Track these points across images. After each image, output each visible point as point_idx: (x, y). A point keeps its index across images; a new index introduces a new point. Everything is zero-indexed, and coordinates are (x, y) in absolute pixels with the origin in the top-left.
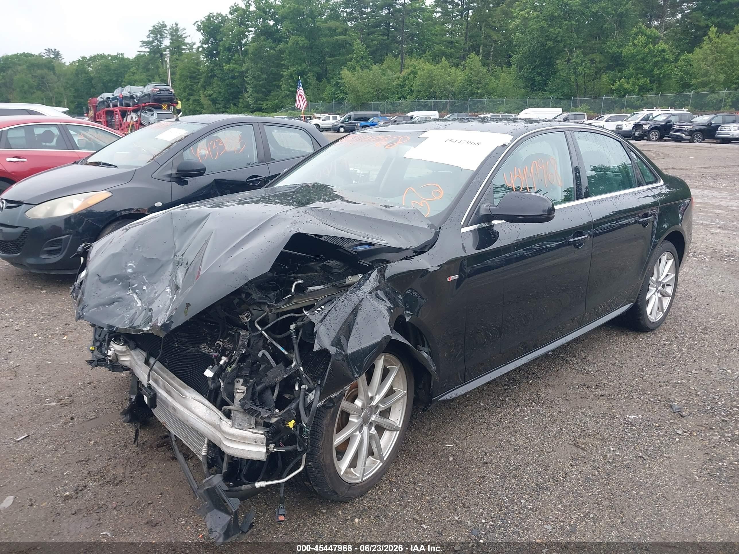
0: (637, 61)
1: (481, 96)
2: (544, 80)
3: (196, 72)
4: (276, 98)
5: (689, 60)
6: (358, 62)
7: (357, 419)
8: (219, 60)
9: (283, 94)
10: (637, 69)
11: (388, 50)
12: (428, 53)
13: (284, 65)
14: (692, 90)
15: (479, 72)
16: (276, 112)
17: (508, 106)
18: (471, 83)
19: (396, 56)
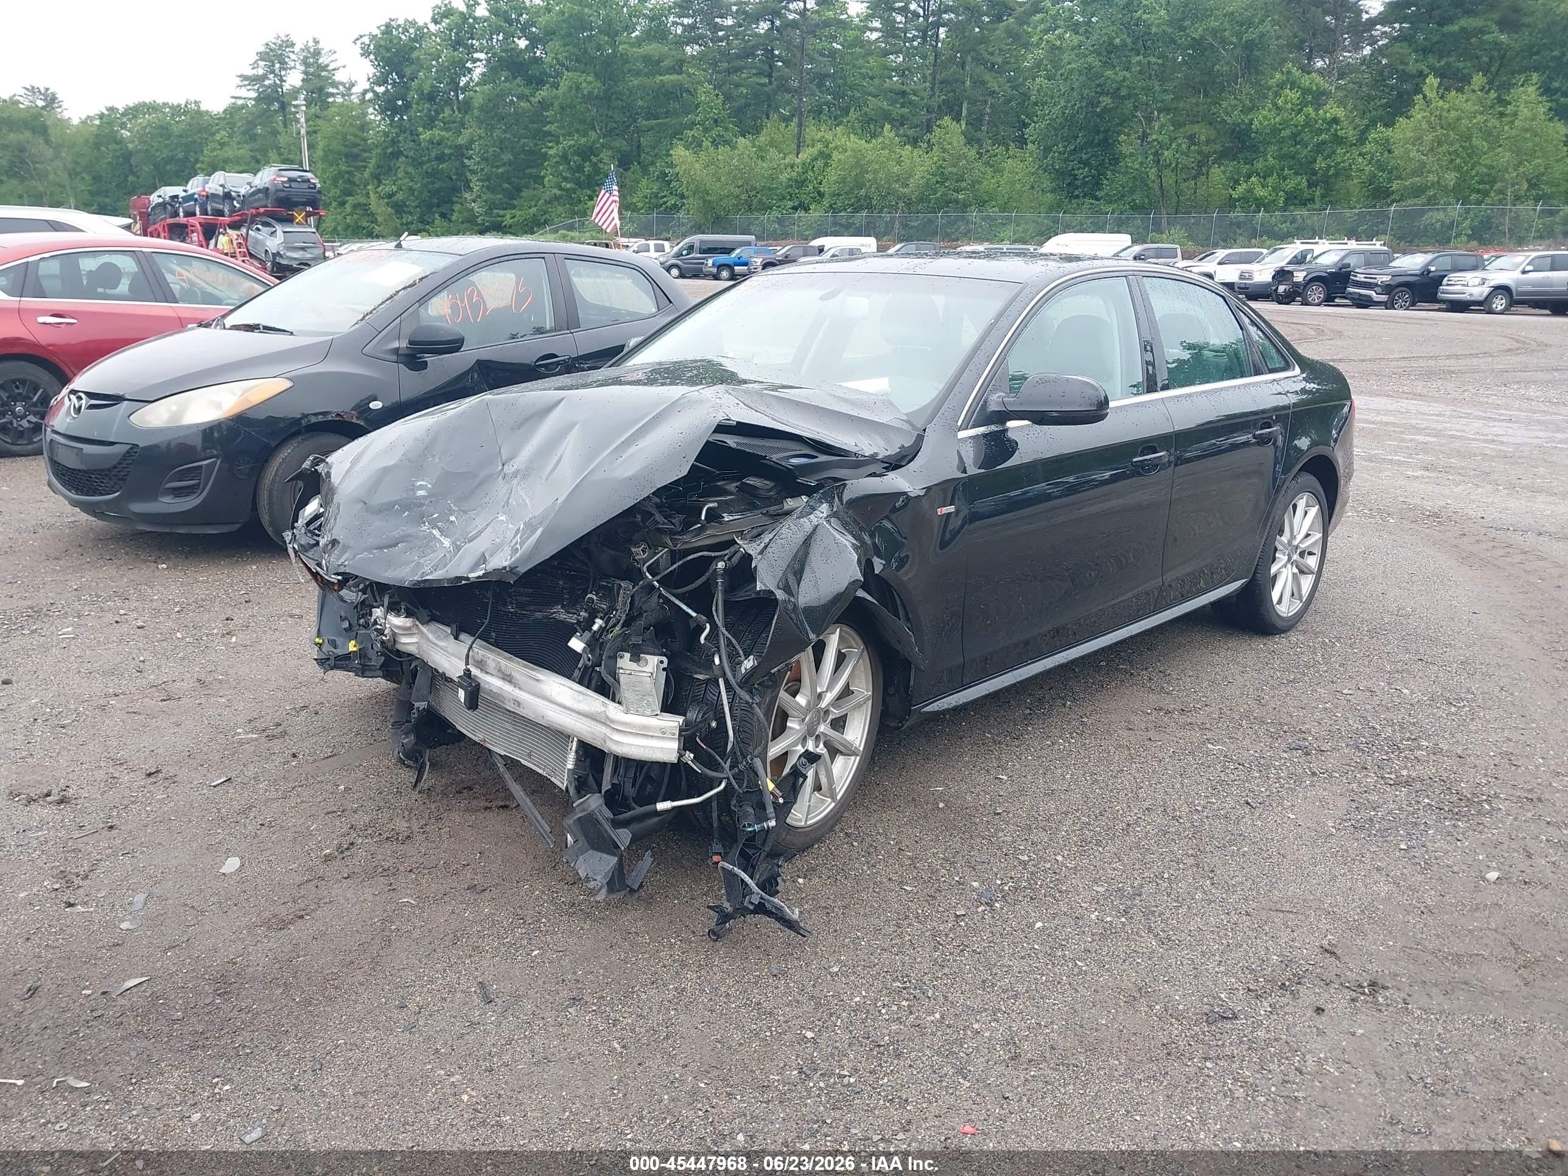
0: (1282, 141)
1: (965, 206)
2: (1093, 177)
3: (359, 145)
4: (533, 203)
5: (1387, 140)
6: (706, 130)
7: (800, 725)
8: (409, 120)
9: (547, 196)
10: (1281, 158)
11: (769, 106)
12: (853, 114)
13: (549, 133)
14: (1393, 201)
15: (959, 158)
16: (533, 233)
17: (1020, 229)
18: (943, 178)
19: (786, 120)
